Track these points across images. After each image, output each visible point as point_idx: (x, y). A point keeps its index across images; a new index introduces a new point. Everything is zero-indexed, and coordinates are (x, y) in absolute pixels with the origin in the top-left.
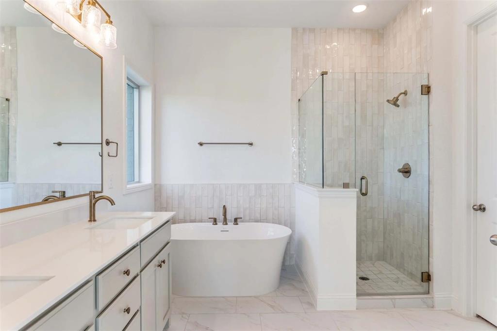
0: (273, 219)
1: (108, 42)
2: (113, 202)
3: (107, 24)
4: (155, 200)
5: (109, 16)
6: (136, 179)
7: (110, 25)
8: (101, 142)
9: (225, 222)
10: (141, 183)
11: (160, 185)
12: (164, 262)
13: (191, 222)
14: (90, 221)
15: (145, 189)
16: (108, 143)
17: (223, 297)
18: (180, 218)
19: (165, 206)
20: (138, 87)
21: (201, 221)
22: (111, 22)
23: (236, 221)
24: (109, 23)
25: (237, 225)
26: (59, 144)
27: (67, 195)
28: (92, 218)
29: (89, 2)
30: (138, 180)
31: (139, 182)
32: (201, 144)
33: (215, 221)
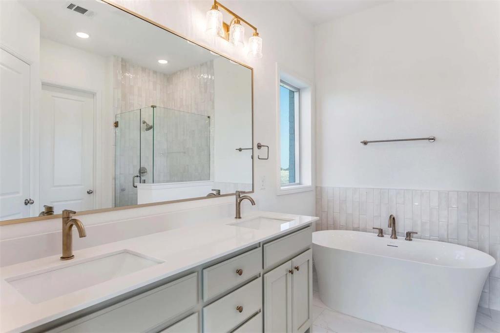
0: (469, 240)
1: (255, 53)
2: (254, 202)
3: (254, 37)
4: (317, 203)
5: (255, 29)
6: (297, 181)
7: (257, 37)
8: (252, 148)
9: (394, 235)
10: (301, 184)
11: (321, 188)
12: (297, 268)
13: (353, 230)
14: (236, 218)
15: (306, 191)
16: (259, 146)
17: (382, 326)
18: (342, 224)
19: (326, 210)
20: (299, 90)
21: (365, 230)
22: (257, 34)
23: (409, 236)
24: (256, 35)
25: (410, 242)
26: (240, 150)
27: (221, 194)
28: (238, 216)
29: (235, 22)
30: (298, 182)
31: (300, 184)
32: (365, 143)
33: (381, 233)
